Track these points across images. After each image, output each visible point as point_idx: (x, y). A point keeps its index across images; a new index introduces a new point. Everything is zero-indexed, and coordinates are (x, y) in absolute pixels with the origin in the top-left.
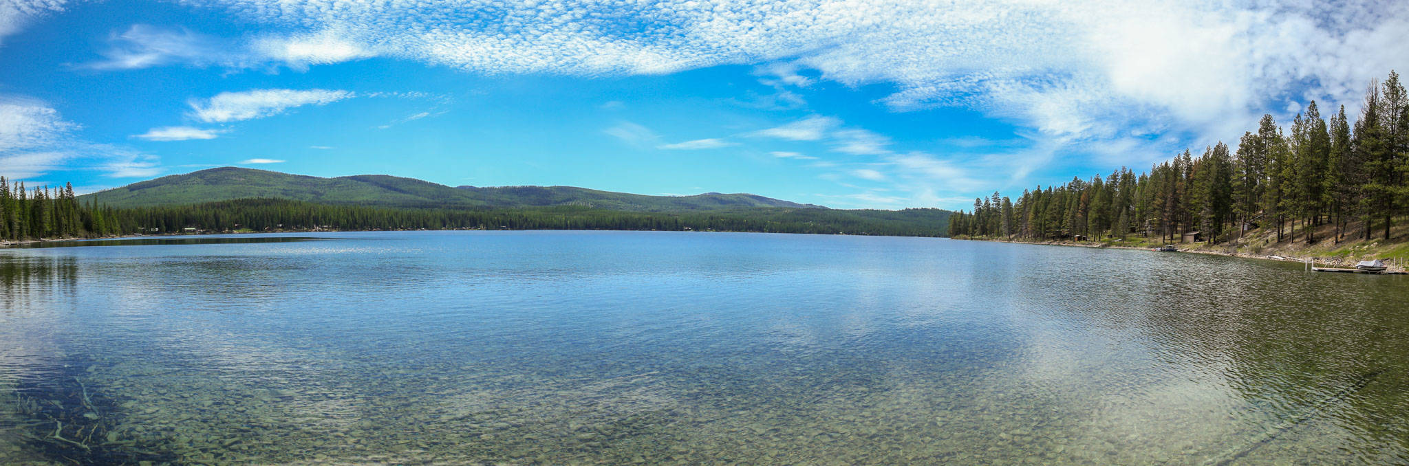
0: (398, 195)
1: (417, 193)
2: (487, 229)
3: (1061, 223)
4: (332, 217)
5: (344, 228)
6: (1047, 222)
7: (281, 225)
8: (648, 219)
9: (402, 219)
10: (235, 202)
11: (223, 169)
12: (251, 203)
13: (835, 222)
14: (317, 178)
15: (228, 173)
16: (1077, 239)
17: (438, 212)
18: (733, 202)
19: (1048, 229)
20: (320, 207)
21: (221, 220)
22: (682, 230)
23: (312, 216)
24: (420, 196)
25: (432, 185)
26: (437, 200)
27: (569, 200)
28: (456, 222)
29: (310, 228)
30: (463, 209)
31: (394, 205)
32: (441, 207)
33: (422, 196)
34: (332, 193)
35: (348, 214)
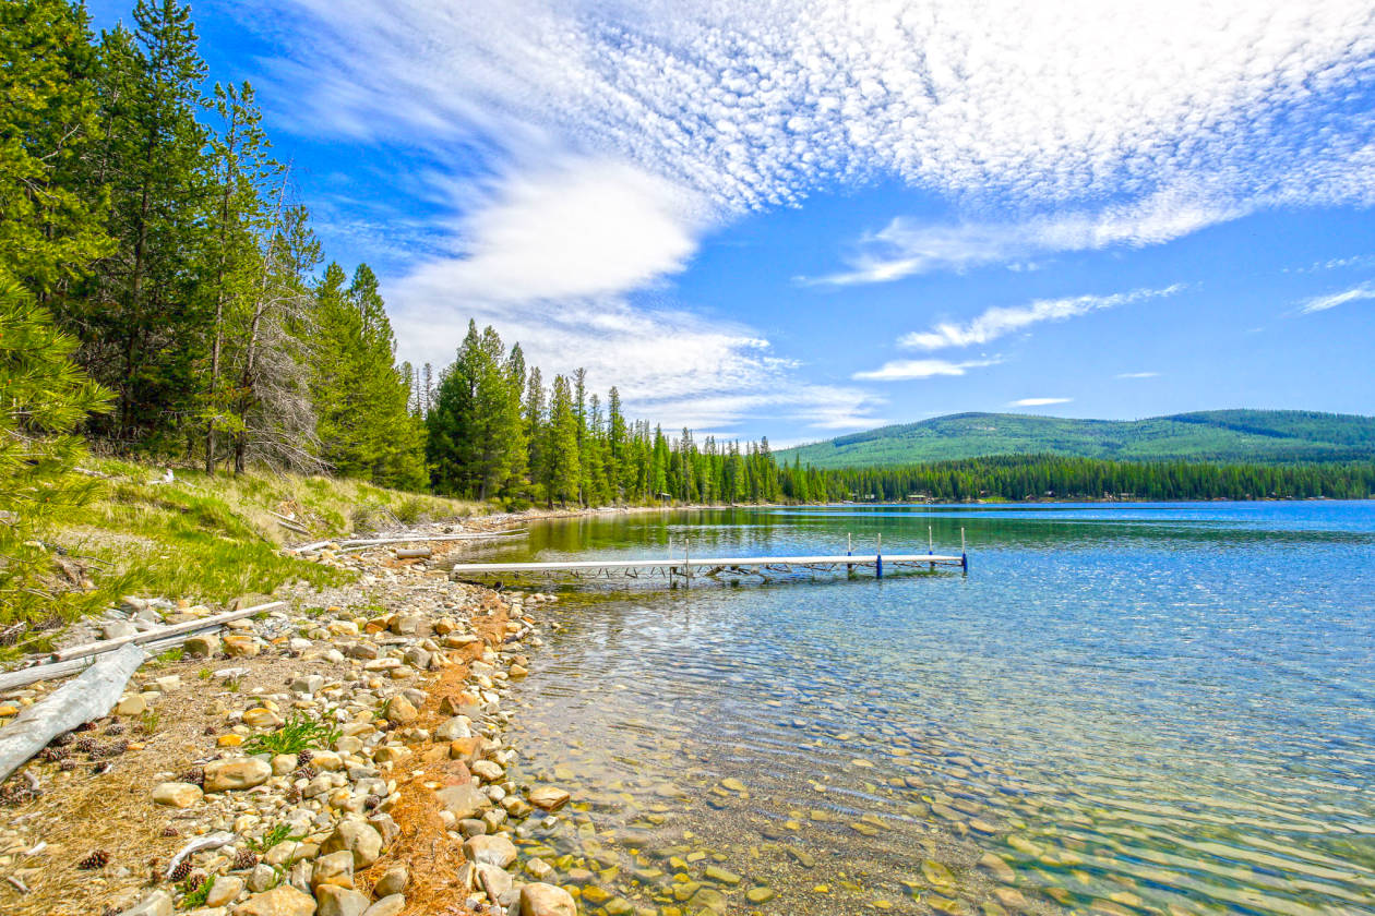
0: (1268, 441)
1: (1309, 436)
4: (1136, 481)
5: (1157, 497)
7: (1049, 494)
10: (982, 461)
11: (962, 416)
12: (1004, 462)
15: (970, 420)
17: (1360, 466)
20: (1117, 465)
21: (961, 485)
23: (1101, 482)
29: (1098, 496)
32: (1368, 458)
33: (1322, 440)
34: (1138, 444)
35: (1164, 476)
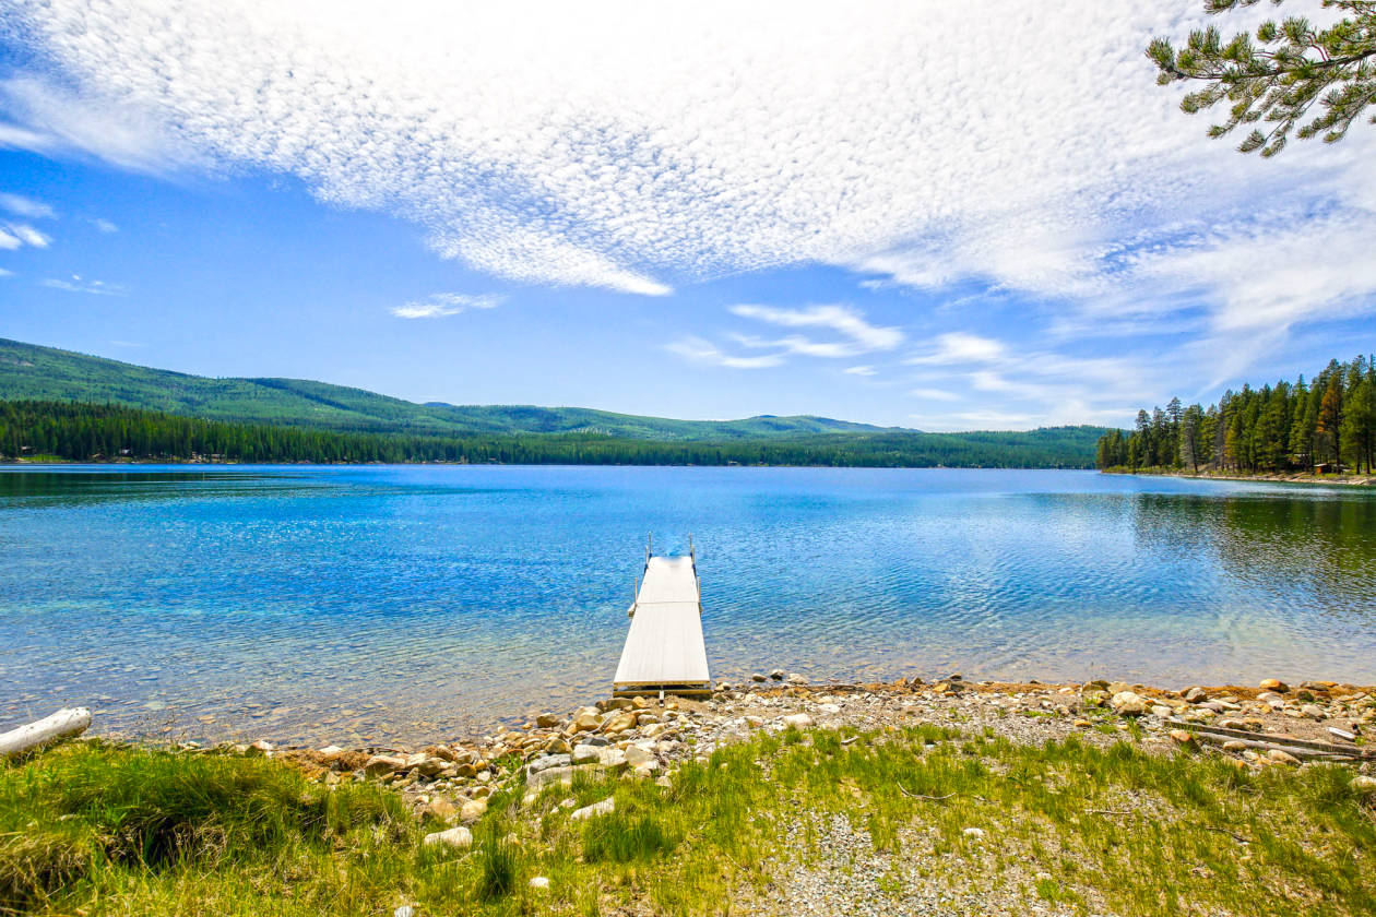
1: (364, 410)
2: (470, 463)
3: (1286, 444)
4: (228, 441)
5: (249, 459)
6: (1257, 444)
7: (126, 451)
8: (682, 450)
9: (346, 448)
13: (931, 450)
14: (190, 376)
16: (1319, 471)
17: (400, 438)
18: (791, 427)
19: (1261, 454)
22: (726, 464)
23: (189, 439)
24: (368, 414)
25: (387, 399)
26: (395, 421)
27: (581, 425)
28: (426, 453)
29: (185, 456)
30: (435, 434)
31: (329, 425)
32: (402, 432)
33: (373, 414)
34: (219, 402)
35: (256, 438)
